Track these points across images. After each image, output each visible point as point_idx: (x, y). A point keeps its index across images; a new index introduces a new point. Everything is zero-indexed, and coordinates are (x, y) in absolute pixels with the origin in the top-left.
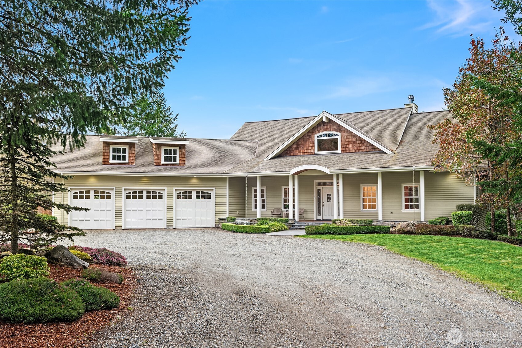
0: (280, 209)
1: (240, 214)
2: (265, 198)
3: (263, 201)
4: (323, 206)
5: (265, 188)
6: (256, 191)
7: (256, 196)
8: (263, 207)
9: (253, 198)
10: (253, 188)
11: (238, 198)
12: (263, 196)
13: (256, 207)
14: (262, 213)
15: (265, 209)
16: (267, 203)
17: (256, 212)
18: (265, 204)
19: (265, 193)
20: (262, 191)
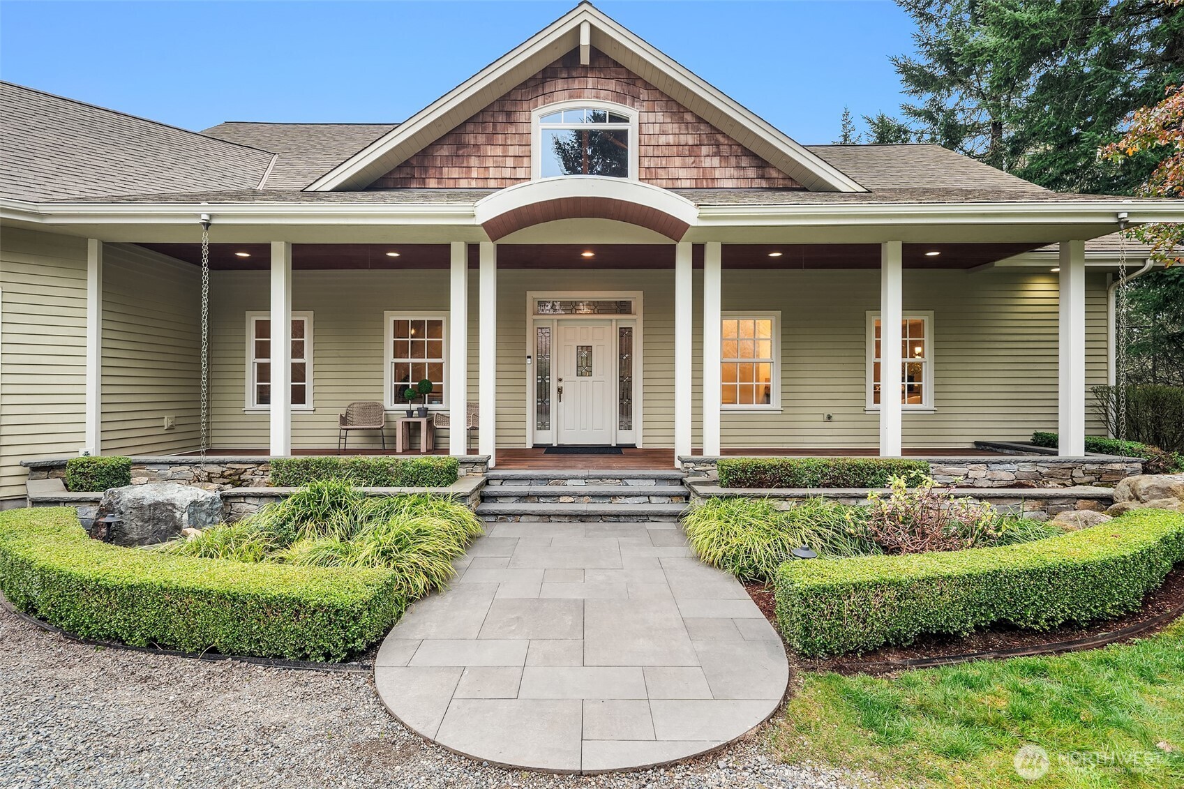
0: (376, 407)
1: (178, 429)
2: (308, 359)
3: (298, 372)
4: (560, 391)
5: (307, 318)
6: (264, 329)
7: (263, 350)
8: (298, 396)
9: (251, 360)
10: (252, 319)
11: (178, 359)
12: (297, 350)
13: (264, 396)
14: (295, 422)
15: (309, 405)
16: (318, 382)
17: (265, 419)
18: (309, 384)
19: (308, 340)
20: (297, 329)
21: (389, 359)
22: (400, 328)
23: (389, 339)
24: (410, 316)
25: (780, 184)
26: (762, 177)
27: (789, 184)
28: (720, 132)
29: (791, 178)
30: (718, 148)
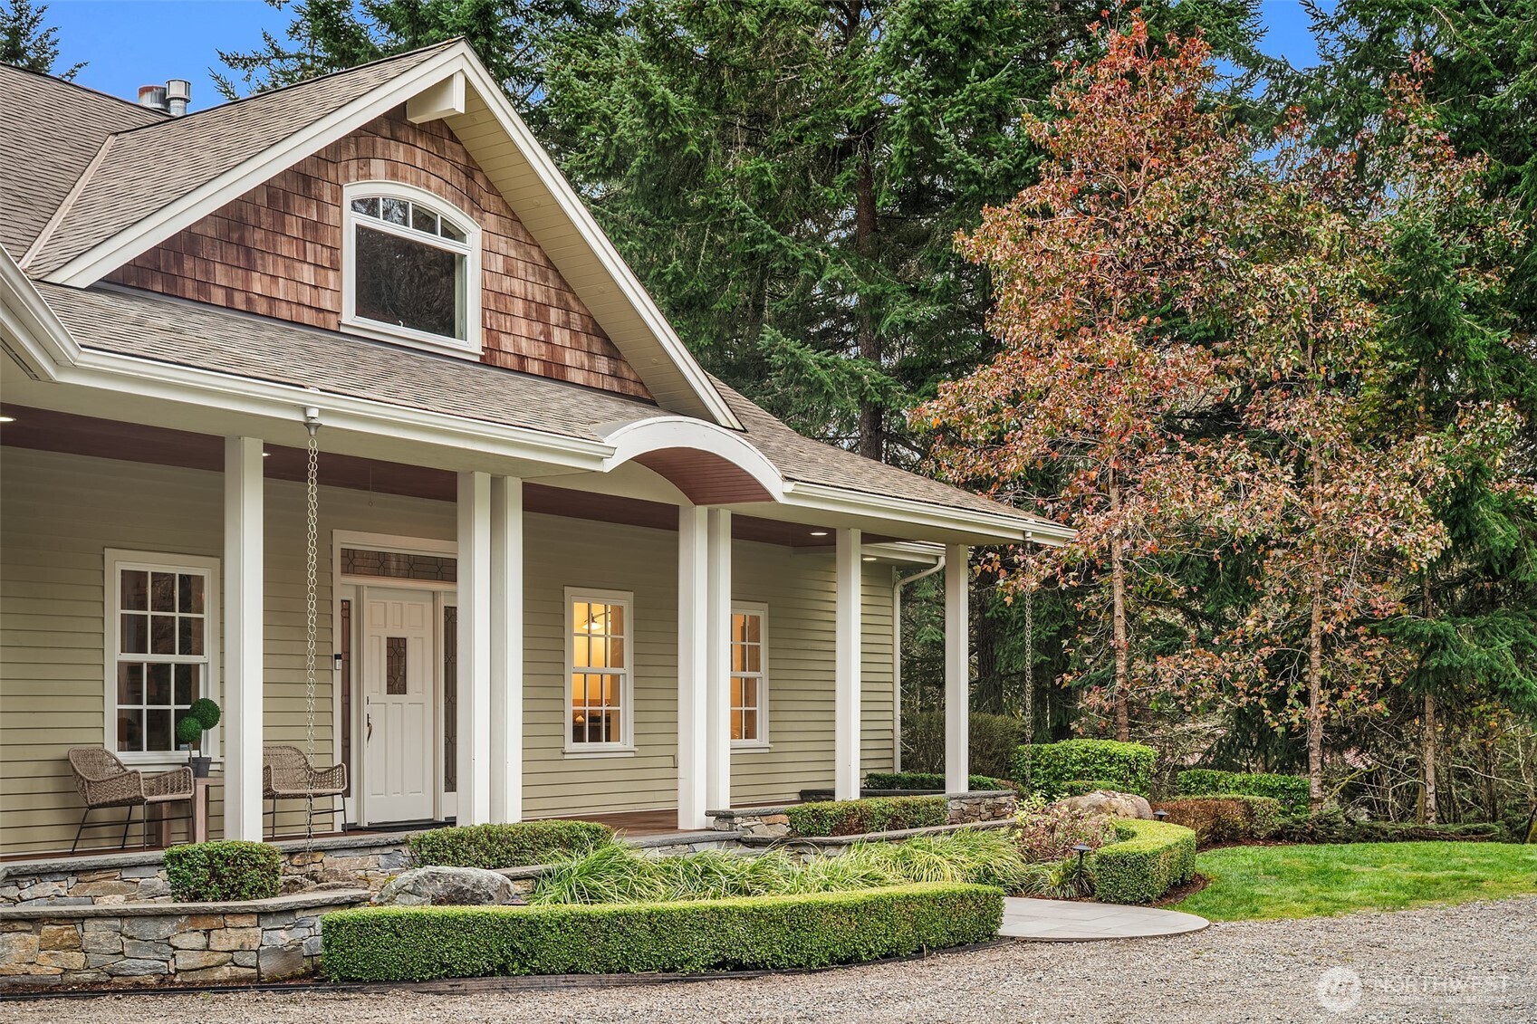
4: (367, 723)
21: (115, 655)
22: (134, 584)
23: (115, 612)
24: (150, 564)
25: (632, 388)
26: (614, 375)
27: (641, 392)
28: (570, 291)
29: (642, 383)
30: (568, 315)
